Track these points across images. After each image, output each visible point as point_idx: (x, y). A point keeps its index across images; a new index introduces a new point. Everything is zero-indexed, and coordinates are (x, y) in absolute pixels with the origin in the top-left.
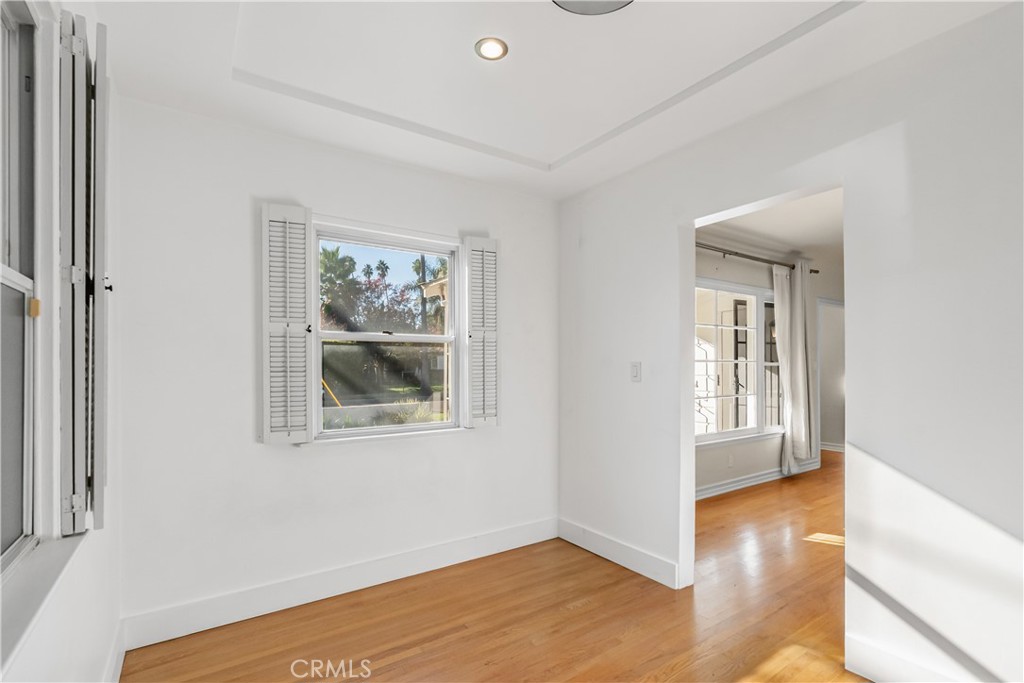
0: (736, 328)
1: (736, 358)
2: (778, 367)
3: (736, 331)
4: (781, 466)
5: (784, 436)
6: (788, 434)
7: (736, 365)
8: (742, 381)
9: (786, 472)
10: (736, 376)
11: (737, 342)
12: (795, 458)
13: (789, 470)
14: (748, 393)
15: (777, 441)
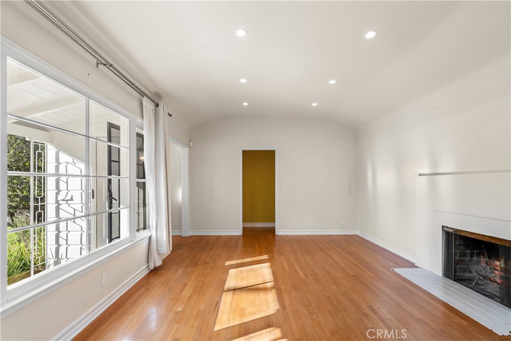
0: (110, 144)
1: (110, 174)
2: (144, 183)
3: (110, 148)
4: (148, 262)
5: (150, 238)
6: (154, 236)
7: (110, 181)
8: (115, 195)
9: (152, 268)
10: (110, 191)
11: (110, 161)
12: (159, 254)
13: (155, 264)
14: (121, 206)
15: (145, 244)
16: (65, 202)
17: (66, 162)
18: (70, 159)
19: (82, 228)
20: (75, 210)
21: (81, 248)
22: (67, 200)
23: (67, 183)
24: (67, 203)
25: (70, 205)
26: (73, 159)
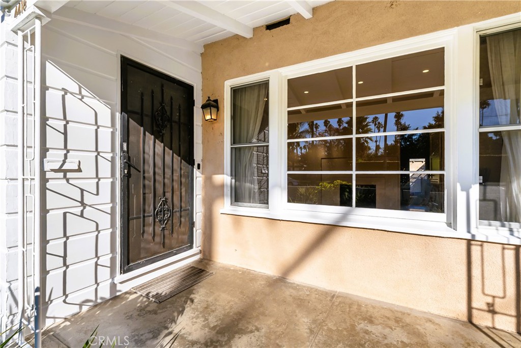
16: (61, 175)
17: (63, 89)
18: (73, 86)
19: (97, 225)
20: (82, 190)
21: (97, 264)
22: (65, 172)
23: (65, 134)
24: (65, 176)
25: (71, 181)
26: (80, 88)
